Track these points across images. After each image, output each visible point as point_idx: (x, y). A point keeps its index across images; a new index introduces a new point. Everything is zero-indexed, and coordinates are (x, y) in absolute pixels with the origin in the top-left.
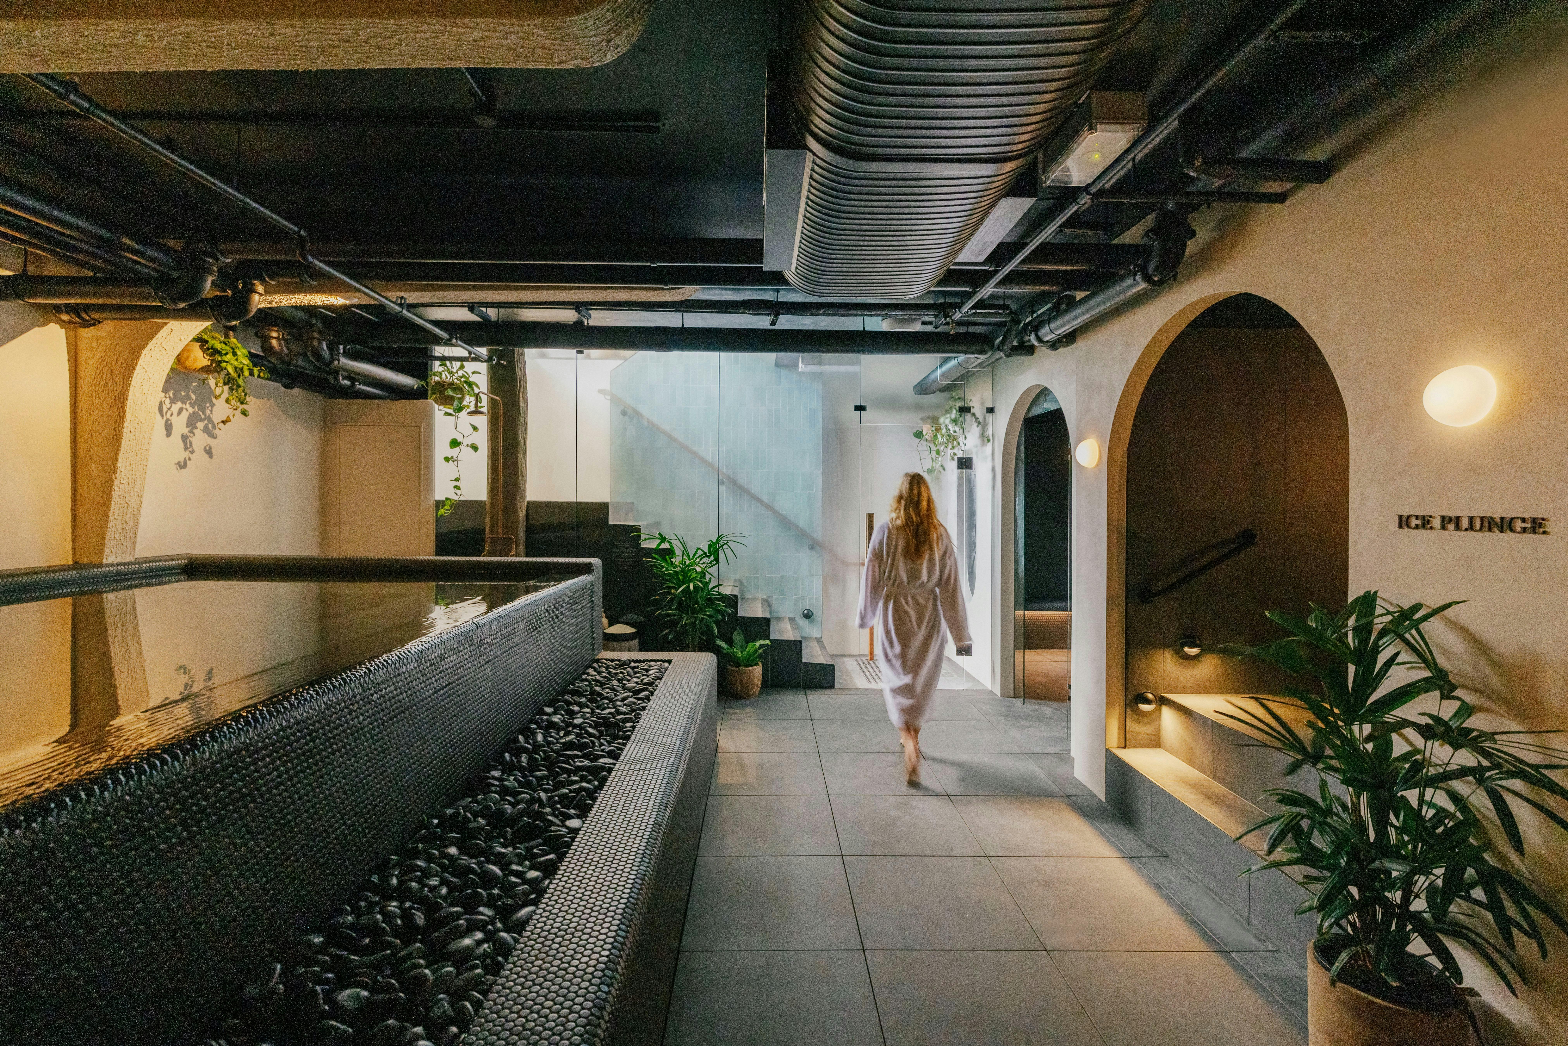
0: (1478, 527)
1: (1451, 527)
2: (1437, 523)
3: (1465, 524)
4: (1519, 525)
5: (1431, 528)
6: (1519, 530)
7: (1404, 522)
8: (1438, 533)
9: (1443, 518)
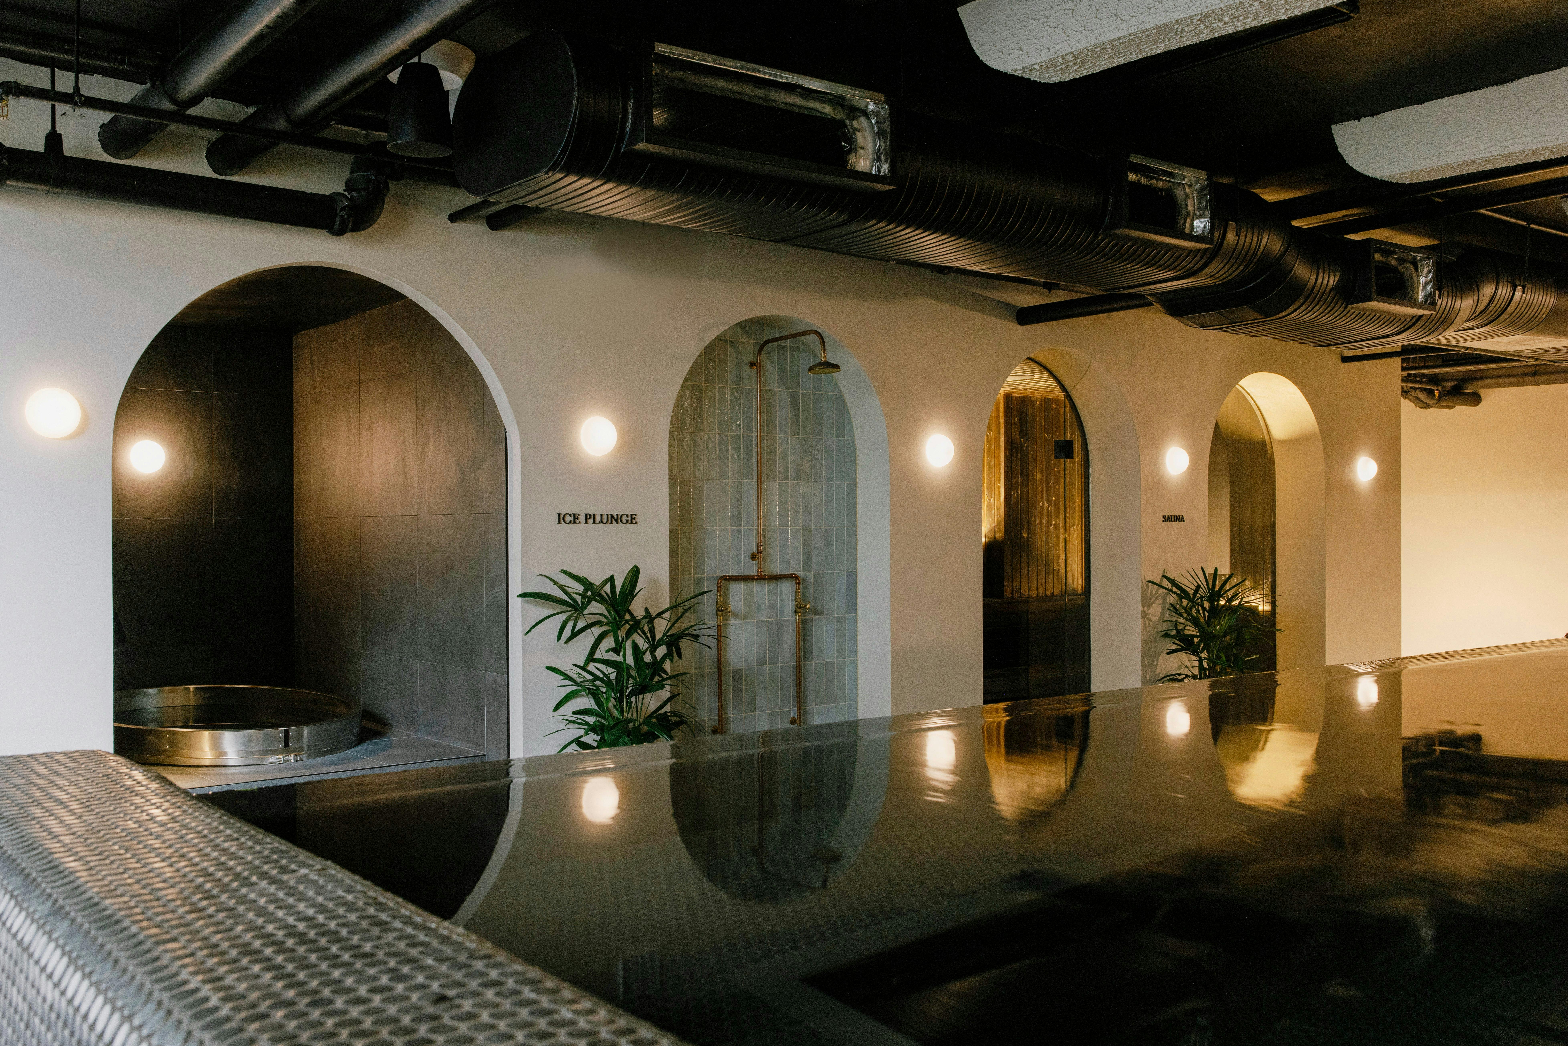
0: (605, 520)
1: (591, 521)
2: (582, 519)
3: (598, 519)
4: (624, 518)
5: (579, 523)
6: (625, 522)
7: (561, 519)
8: (583, 525)
9: (586, 515)
